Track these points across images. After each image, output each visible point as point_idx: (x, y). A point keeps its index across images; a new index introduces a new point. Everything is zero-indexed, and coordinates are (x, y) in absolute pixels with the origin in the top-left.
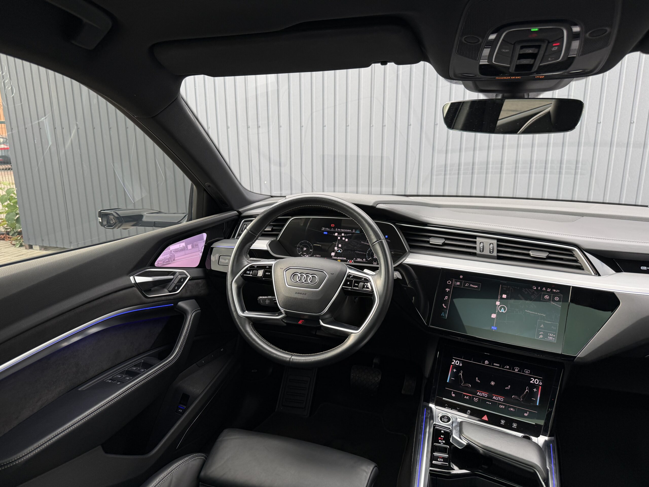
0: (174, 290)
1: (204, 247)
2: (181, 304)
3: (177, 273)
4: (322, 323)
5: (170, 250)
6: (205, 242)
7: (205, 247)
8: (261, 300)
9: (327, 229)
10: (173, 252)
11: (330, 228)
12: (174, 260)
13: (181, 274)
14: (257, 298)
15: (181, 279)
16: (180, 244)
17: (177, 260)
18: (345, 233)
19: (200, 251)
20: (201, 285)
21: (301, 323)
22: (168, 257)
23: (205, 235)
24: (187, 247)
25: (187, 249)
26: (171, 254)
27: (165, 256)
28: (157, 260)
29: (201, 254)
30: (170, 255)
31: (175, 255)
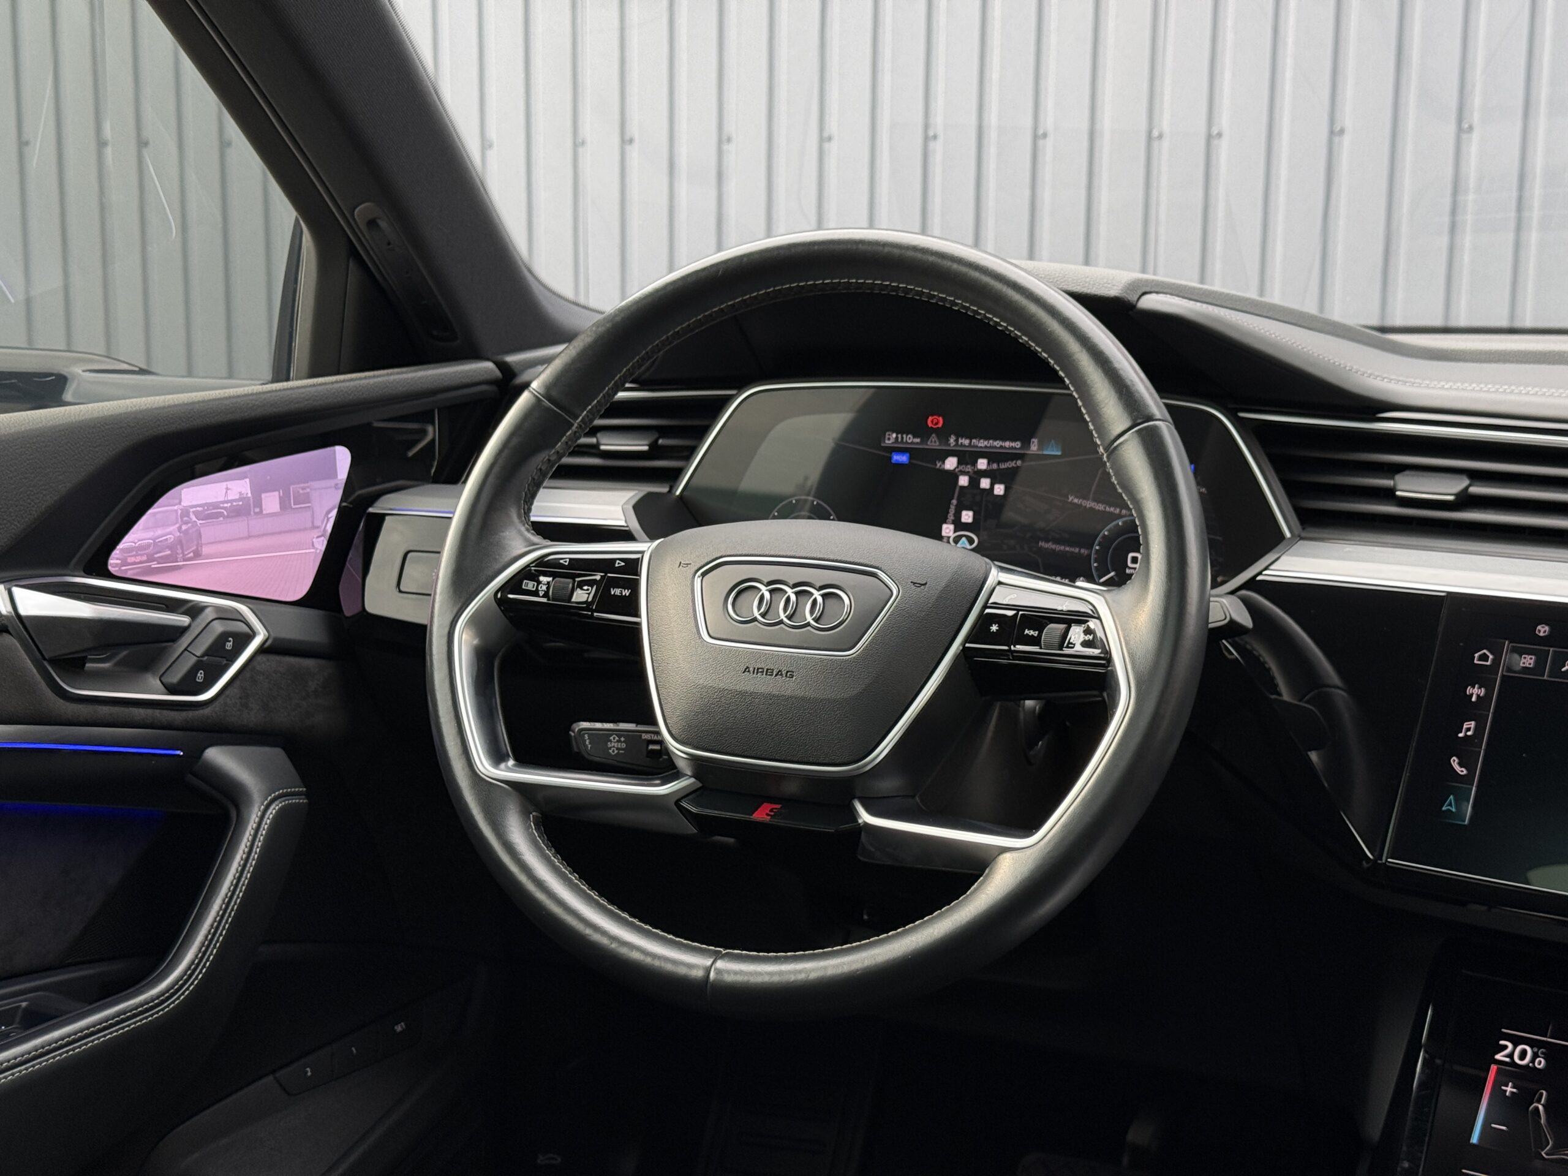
0: (189, 685)
1: (334, 513)
2: (218, 756)
3: (208, 610)
4: (866, 817)
5: (180, 503)
6: (341, 492)
7: (342, 513)
8: (586, 736)
9: (909, 438)
10: (194, 519)
11: (923, 432)
12: (197, 555)
13: (224, 615)
14: (569, 728)
15: (224, 636)
16: (230, 484)
17: (208, 557)
18: (991, 457)
19: (318, 527)
20: (312, 685)
21: (767, 815)
22: (171, 538)
23: (342, 456)
24: (258, 503)
25: (257, 510)
26: (184, 527)
27: (159, 532)
28: (121, 546)
29: (321, 545)
30: (180, 529)
31: (202, 530)
